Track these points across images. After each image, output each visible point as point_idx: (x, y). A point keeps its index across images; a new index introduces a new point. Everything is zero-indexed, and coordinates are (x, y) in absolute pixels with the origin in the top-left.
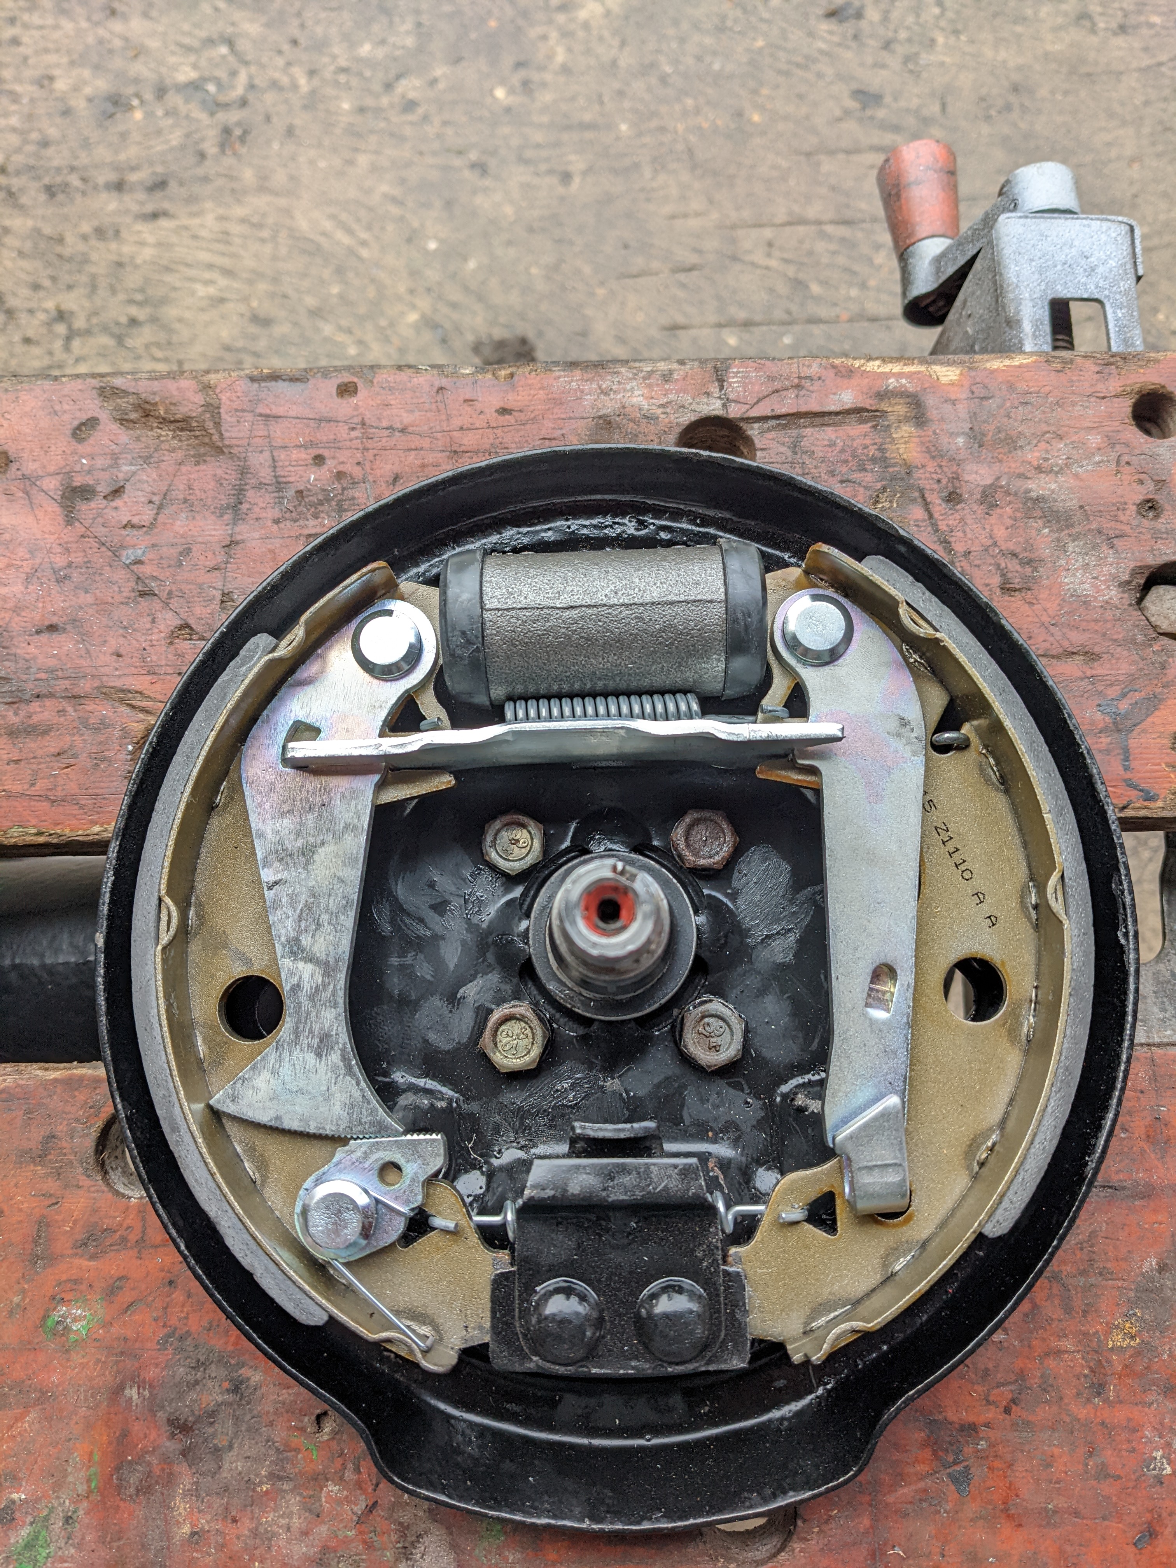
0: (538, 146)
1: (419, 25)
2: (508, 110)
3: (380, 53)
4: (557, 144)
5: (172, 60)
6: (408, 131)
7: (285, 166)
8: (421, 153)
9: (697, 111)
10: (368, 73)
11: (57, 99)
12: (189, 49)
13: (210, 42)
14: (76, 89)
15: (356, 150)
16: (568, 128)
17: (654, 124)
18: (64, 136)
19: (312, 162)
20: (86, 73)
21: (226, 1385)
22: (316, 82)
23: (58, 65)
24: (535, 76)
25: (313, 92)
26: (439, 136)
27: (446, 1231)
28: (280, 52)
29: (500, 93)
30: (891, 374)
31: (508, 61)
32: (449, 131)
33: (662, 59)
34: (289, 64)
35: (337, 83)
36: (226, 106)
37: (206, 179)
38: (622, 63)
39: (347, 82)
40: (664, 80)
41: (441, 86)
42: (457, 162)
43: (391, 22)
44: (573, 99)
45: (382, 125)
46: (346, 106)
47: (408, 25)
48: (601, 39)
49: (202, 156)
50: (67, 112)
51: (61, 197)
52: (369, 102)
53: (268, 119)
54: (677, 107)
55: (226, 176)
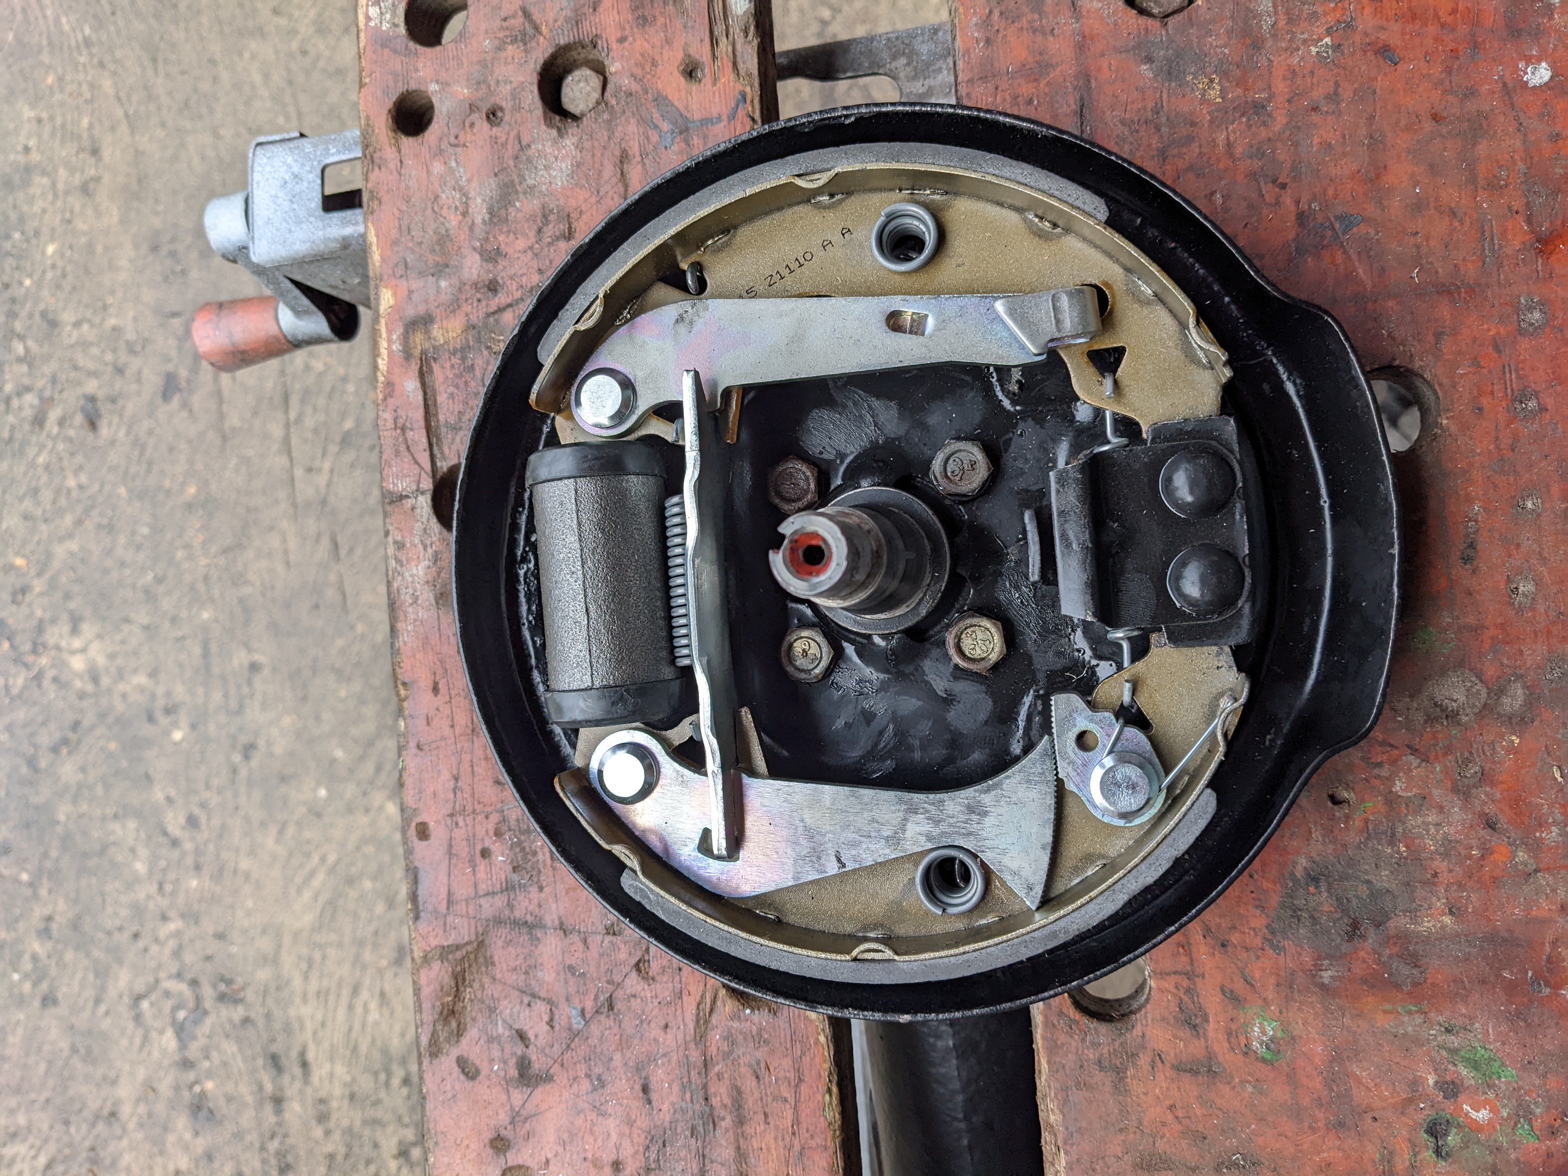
0: (226, 696)
1: (116, 817)
2: (193, 727)
3: (143, 852)
4: (223, 678)
5: (156, 1054)
6: (216, 822)
7: (253, 939)
8: (237, 808)
9: (187, 546)
10: (163, 863)
11: (197, 1167)
12: (145, 1039)
13: (138, 1018)
14: (186, 1148)
15: (235, 872)
16: (208, 667)
17: (201, 586)
18: (232, 1158)
19: (248, 913)
20: (171, 1138)
21: (1312, 889)
22: (172, 914)
23: (165, 1167)
24: (161, 702)
25: (183, 916)
26: (220, 792)
27: (1134, 691)
28: (146, 950)
29: (177, 735)
30: (389, 348)
31: (147, 730)
32: (215, 782)
33: (141, 582)
34: (156, 940)
35: (174, 893)
36: (198, 999)
37: (268, 1016)
38: (145, 620)
39: (172, 883)
40: (159, 580)
41: (172, 793)
42: (243, 773)
43: (114, 844)
44: (180, 665)
45: (211, 847)
46: (194, 883)
47: (116, 827)
48: (123, 642)
49: (246, 1021)
50: (209, 1157)
51: (290, 1159)
52: (189, 860)
53: (209, 958)
54: (186, 565)
55: (264, 996)
